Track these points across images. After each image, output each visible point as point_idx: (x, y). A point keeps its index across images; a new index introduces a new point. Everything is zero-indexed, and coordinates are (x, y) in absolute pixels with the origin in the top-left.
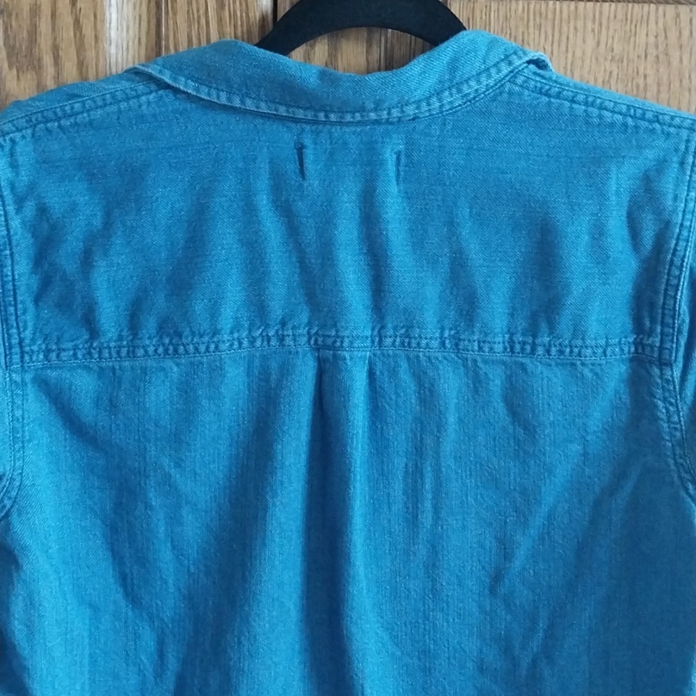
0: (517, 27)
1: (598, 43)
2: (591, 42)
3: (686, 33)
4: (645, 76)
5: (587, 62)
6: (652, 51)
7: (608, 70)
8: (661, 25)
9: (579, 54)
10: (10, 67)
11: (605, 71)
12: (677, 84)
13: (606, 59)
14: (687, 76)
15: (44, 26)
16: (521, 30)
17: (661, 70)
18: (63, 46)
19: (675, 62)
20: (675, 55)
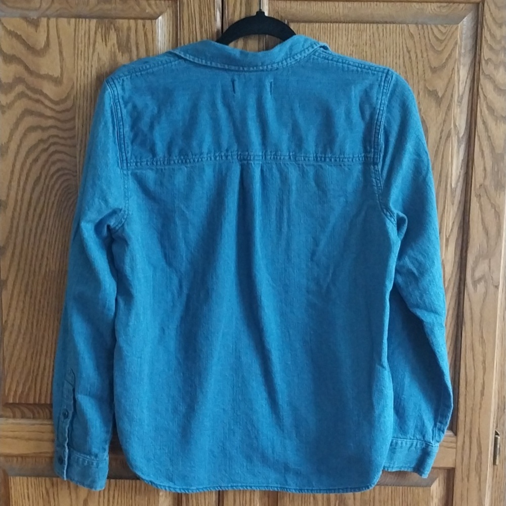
0: (316, 34)
1: (348, 39)
2: (345, 39)
3: (381, 35)
4: (366, 52)
5: (344, 47)
6: (368, 42)
7: (352, 49)
8: (371, 32)
9: (340, 43)
10: (119, 51)
11: (351, 50)
12: (378, 54)
13: (351, 45)
14: (382, 51)
15: (133, 36)
16: (317, 35)
17: (372, 49)
18: (140, 43)
19: (377, 46)
20: (377, 43)
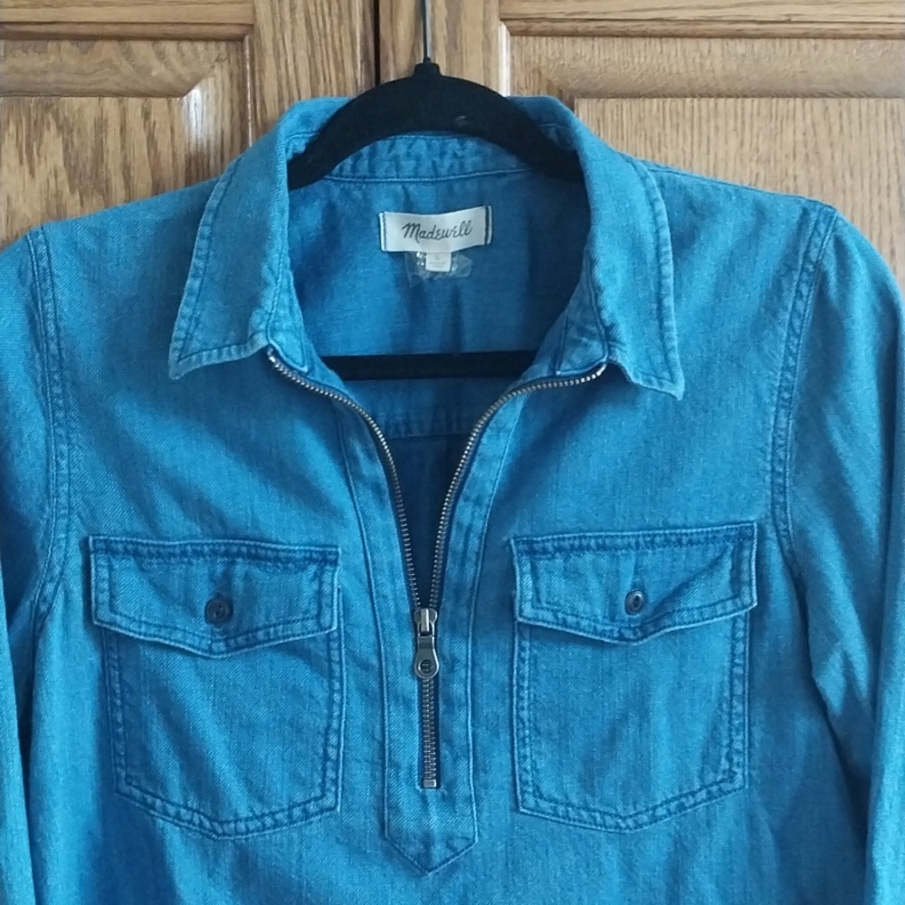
0: (652, 129)
1: (742, 144)
2: (734, 142)
3: (836, 128)
4: (795, 178)
5: (731, 164)
6: (801, 150)
7: (755, 172)
8: (809, 121)
9: (721, 155)
10: (72, 190)
11: (751, 173)
12: (830, 184)
13: (751, 160)
14: (840, 174)
15: (112, 142)
16: (656, 131)
17: (812, 169)
18: (135, 165)
19: (827, 162)
20: (826, 152)
